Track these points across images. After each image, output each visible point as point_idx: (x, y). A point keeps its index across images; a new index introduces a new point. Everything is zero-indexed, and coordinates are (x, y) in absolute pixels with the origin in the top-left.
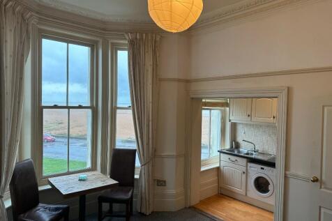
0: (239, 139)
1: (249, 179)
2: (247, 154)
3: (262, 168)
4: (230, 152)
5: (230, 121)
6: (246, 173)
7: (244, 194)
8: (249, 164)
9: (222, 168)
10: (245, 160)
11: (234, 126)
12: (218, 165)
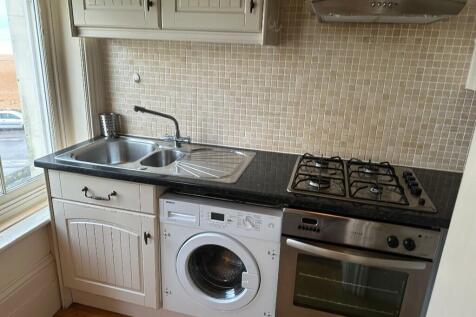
0: (123, 104)
1: (167, 258)
2: (154, 160)
3: (217, 217)
4: (87, 163)
5: (76, 31)
6: (155, 237)
7: (154, 305)
8: (167, 205)
9: (60, 224)
10: (148, 191)
11: (98, 54)
12: (44, 216)
